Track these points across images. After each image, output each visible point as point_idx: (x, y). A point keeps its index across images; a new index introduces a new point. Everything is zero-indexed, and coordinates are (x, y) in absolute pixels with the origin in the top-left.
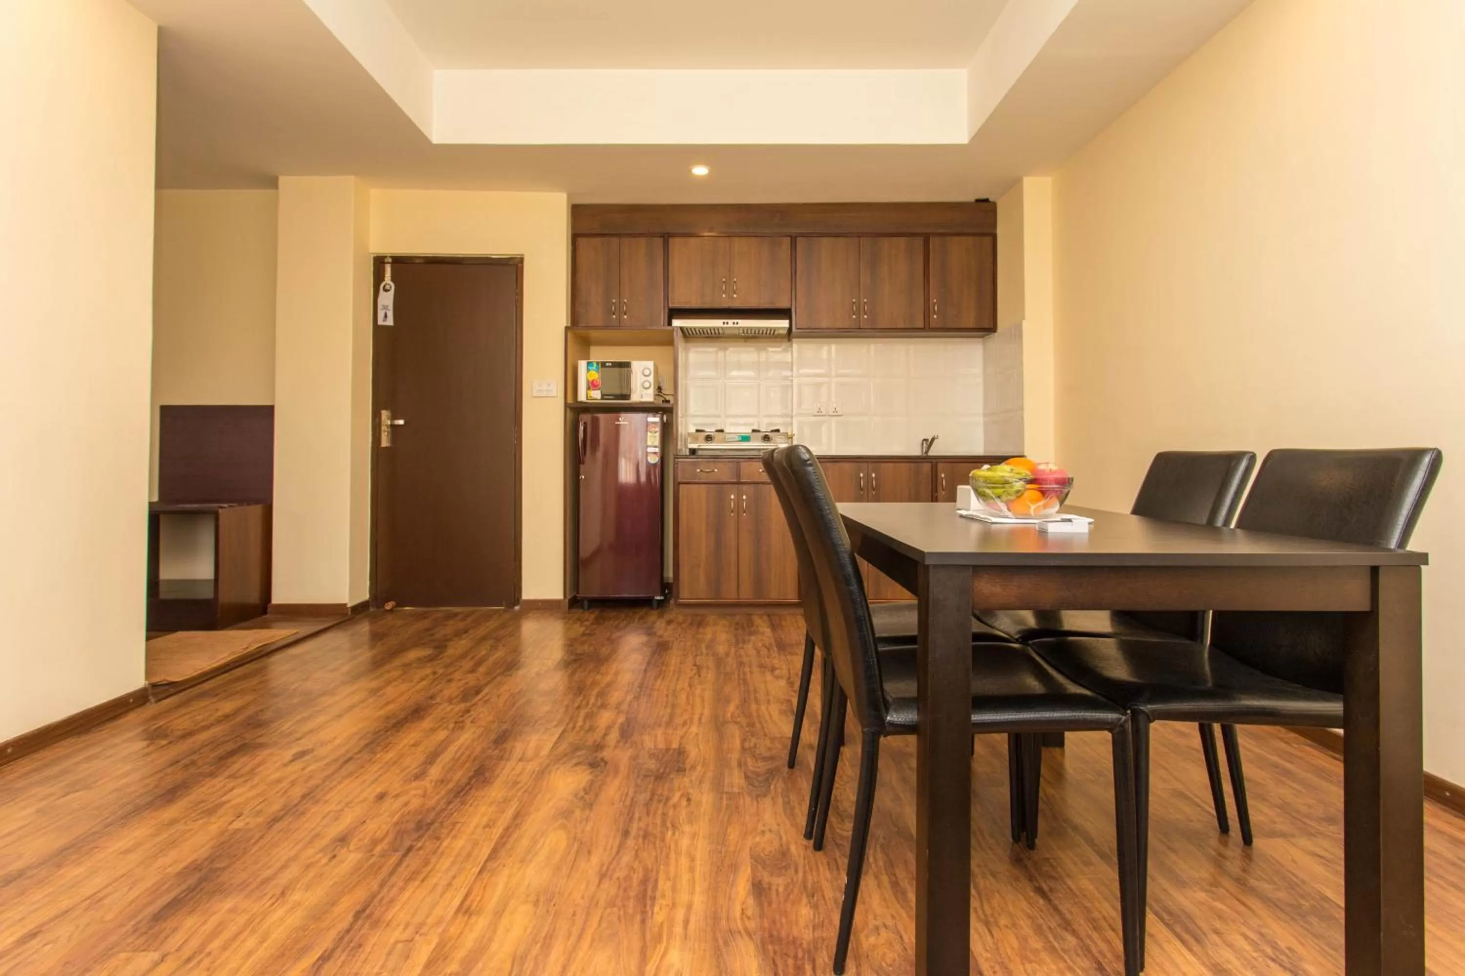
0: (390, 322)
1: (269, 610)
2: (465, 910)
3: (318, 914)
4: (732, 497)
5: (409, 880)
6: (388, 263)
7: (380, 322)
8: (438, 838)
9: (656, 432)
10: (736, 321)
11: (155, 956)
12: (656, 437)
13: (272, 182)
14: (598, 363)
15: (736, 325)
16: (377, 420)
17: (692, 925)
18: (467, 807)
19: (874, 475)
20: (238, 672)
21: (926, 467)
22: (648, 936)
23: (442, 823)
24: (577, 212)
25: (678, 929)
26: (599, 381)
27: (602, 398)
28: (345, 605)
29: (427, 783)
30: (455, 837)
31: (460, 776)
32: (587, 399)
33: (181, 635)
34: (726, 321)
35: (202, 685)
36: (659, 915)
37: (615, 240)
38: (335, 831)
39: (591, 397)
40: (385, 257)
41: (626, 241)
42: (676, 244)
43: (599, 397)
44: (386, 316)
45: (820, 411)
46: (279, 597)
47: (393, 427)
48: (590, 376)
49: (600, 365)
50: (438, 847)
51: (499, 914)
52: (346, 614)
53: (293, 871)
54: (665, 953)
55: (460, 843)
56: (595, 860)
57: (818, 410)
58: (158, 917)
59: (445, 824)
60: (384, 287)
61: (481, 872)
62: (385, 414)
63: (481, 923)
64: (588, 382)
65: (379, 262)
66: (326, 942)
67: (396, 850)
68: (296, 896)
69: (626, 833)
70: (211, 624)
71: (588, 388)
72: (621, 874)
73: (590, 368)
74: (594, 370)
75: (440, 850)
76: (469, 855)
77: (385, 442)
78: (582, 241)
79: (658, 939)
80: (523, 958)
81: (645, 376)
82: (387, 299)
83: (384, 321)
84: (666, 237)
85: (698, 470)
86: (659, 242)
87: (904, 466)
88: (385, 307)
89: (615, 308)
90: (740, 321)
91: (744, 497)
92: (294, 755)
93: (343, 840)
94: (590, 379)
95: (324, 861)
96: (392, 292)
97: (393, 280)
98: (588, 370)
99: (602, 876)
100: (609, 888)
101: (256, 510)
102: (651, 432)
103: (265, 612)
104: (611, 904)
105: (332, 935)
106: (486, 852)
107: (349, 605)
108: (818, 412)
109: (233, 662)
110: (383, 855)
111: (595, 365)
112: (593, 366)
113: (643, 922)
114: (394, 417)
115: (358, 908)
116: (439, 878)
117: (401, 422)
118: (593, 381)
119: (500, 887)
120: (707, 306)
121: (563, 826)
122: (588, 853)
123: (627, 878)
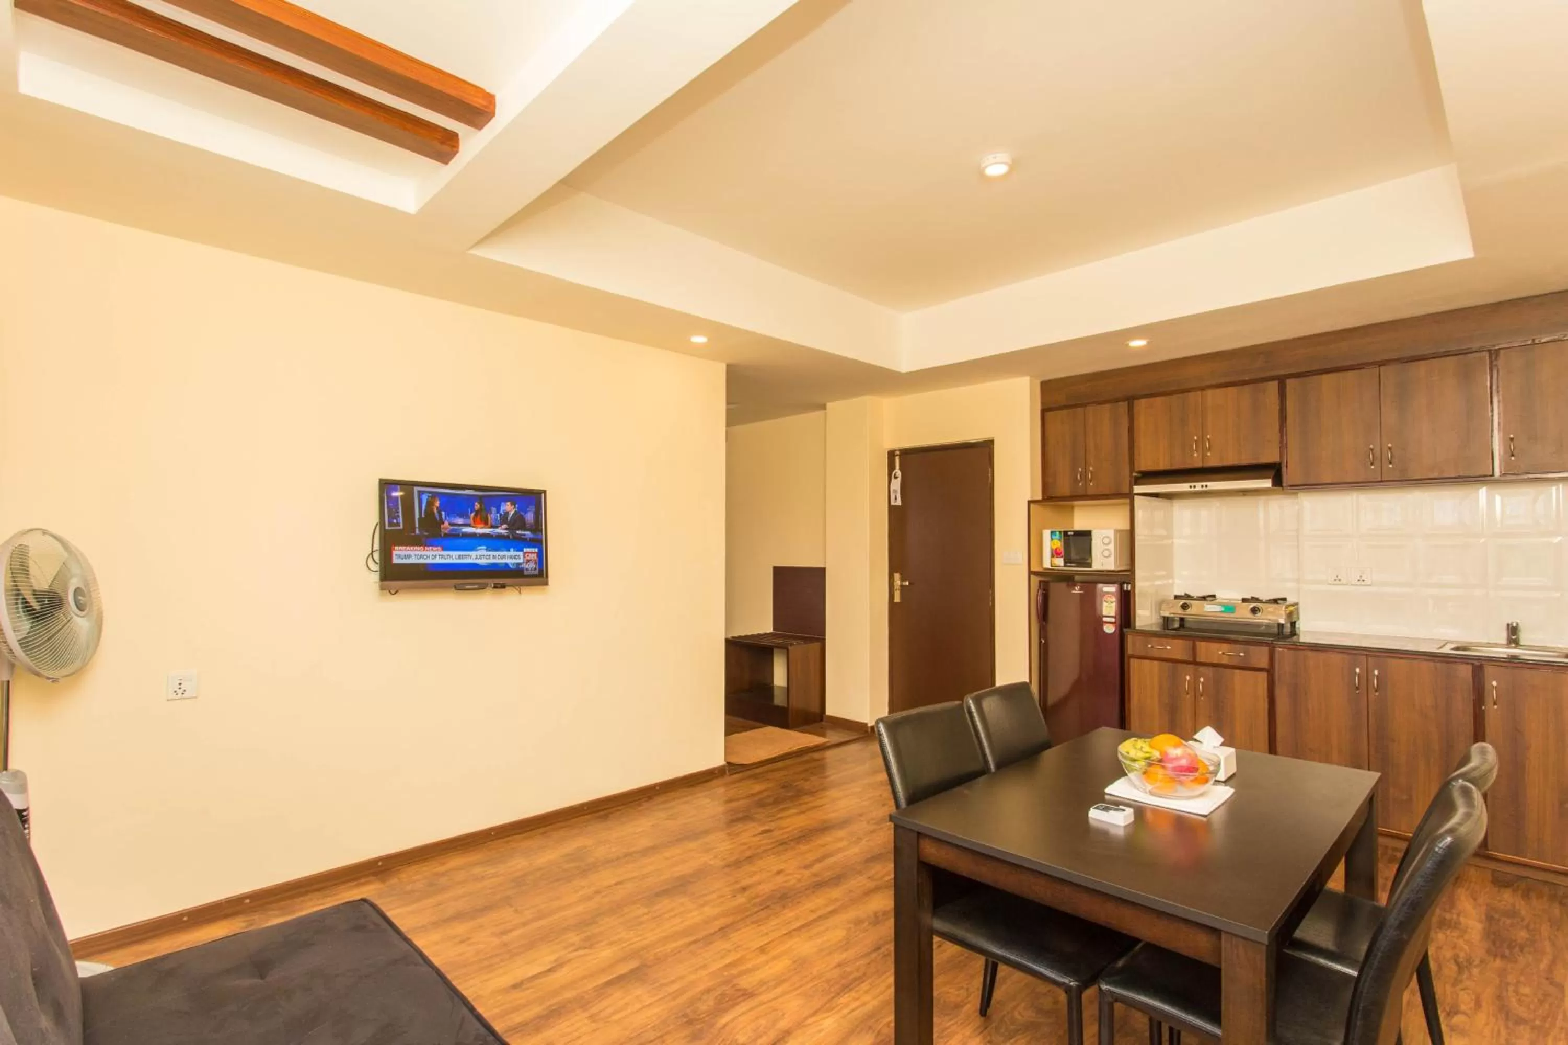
0: (899, 503)
1: (824, 719)
2: (762, 950)
3: (707, 922)
4: (1188, 678)
5: (753, 923)
6: (897, 455)
7: (893, 503)
9: (1112, 602)
10: (1204, 484)
11: (646, 910)
12: (1112, 607)
13: (823, 407)
14: (1060, 532)
15: (1204, 489)
16: (892, 580)
17: (855, 1013)
19: (1376, 672)
20: (780, 764)
21: (1465, 672)
22: (828, 1005)
24: (1047, 387)
25: (845, 1011)
26: (1062, 549)
27: (1065, 566)
28: (866, 724)
29: (807, 873)
31: (828, 874)
32: (1052, 566)
33: (770, 729)
34: (1192, 484)
35: (777, 764)
36: (843, 1000)
37: (1079, 410)
38: (744, 883)
39: (1054, 564)
40: (895, 451)
41: (1090, 409)
42: (1141, 405)
43: (1062, 564)
44: (896, 499)
45: (1337, 579)
46: (830, 711)
47: (902, 586)
48: (1054, 544)
49: (1063, 533)
51: (774, 958)
52: (867, 732)
53: (714, 896)
54: (824, 1019)
56: (844, 955)
57: (1339, 578)
58: (658, 895)
60: (895, 475)
62: (897, 576)
63: (763, 958)
64: (1052, 550)
65: (891, 454)
66: (700, 935)
67: (761, 905)
68: (706, 909)
69: (879, 948)
70: (785, 725)
71: (1052, 556)
72: (848, 969)
73: (1053, 537)
74: (1056, 539)
77: (897, 599)
78: (1049, 415)
79: (829, 1010)
80: (765, 983)
81: (1104, 544)
82: (896, 484)
83: (895, 502)
84: (1130, 400)
85: (1150, 646)
86: (1123, 406)
87: (1426, 666)
88: (895, 491)
89: (1081, 476)
90: (1209, 484)
91: (1202, 680)
92: (762, 831)
93: (744, 889)
94: (1054, 547)
95: (729, 896)
96: (899, 479)
97: (900, 469)
98: (1052, 539)
99: (839, 965)
100: (836, 973)
101: (816, 645)
102: (1107, 602)
103: (821, 720)
104: (828, 981)
105: (704, 933)
106: (798, 924)
107: (869, 725)
108: (1335, 580)
109: (779, 758)
110: (754, 905)
111: (1058, 533)
112: (1055, 535)
113: (833, 998)
114: (902, 579)
115: (723, 926)
116: (764, 929)
117: (907, 583)
118: (1056, 549)
119: (787, 946)
120: (1176, 466)
121: (850, 928)
122: (846, 950)
123: (851, 973)
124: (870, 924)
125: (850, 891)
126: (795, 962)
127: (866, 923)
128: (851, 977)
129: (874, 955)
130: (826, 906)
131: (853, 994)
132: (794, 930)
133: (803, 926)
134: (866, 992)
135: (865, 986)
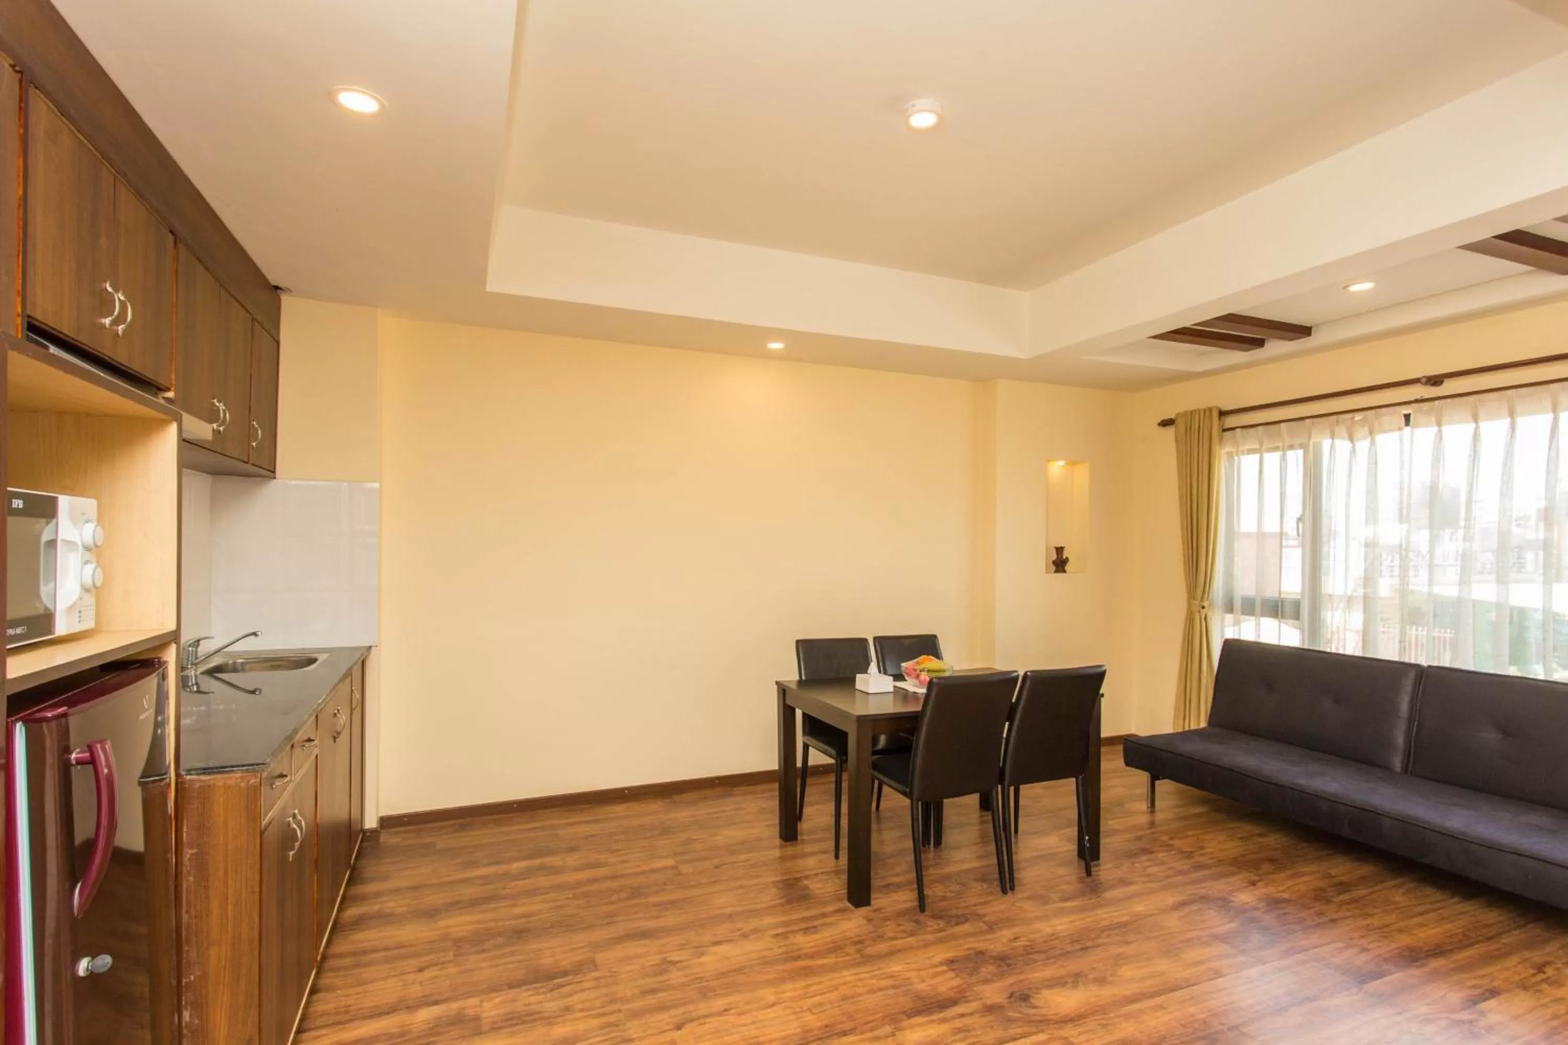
8: (1205, 1022)
18: (1163, 1033)
22: (1139, 918)
23: (1193, 1033)
30: (1192, 1016)
36: (1124, 919)
50: (1209, 1016)
55: (1191, 1010)
56: (1121, 951)
59: (1190, 1030)
61: (1193, 985)
67: (1244, 1036)
72: (1119, 939)
75: (1209, 1014)
76: (1192, 998)
99: (1129, 944)
100: (1131, 937)
104: (1140, 934)
113: (1136, 921)
119: (1189, 971)
121: (1112, 975)
122: (1119, 955)
123: (1117, 935)
124: (1086, 975)
125: (1104, 1026)
126: (1177, 955)
127: (1091, 976)
128: (1116, 932)
129: (1089, 944)
130: (1141, 1011)
131: (1116, 920)
132: (1183, 988)
133: (1173, 990)
134: (1104, 919)
135: (1103, 923)
